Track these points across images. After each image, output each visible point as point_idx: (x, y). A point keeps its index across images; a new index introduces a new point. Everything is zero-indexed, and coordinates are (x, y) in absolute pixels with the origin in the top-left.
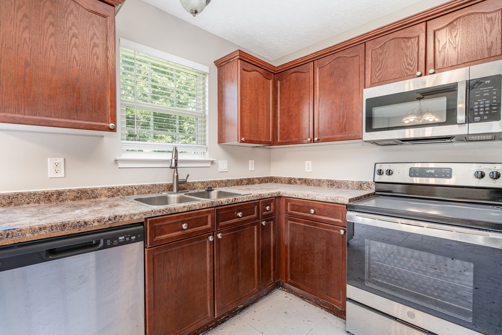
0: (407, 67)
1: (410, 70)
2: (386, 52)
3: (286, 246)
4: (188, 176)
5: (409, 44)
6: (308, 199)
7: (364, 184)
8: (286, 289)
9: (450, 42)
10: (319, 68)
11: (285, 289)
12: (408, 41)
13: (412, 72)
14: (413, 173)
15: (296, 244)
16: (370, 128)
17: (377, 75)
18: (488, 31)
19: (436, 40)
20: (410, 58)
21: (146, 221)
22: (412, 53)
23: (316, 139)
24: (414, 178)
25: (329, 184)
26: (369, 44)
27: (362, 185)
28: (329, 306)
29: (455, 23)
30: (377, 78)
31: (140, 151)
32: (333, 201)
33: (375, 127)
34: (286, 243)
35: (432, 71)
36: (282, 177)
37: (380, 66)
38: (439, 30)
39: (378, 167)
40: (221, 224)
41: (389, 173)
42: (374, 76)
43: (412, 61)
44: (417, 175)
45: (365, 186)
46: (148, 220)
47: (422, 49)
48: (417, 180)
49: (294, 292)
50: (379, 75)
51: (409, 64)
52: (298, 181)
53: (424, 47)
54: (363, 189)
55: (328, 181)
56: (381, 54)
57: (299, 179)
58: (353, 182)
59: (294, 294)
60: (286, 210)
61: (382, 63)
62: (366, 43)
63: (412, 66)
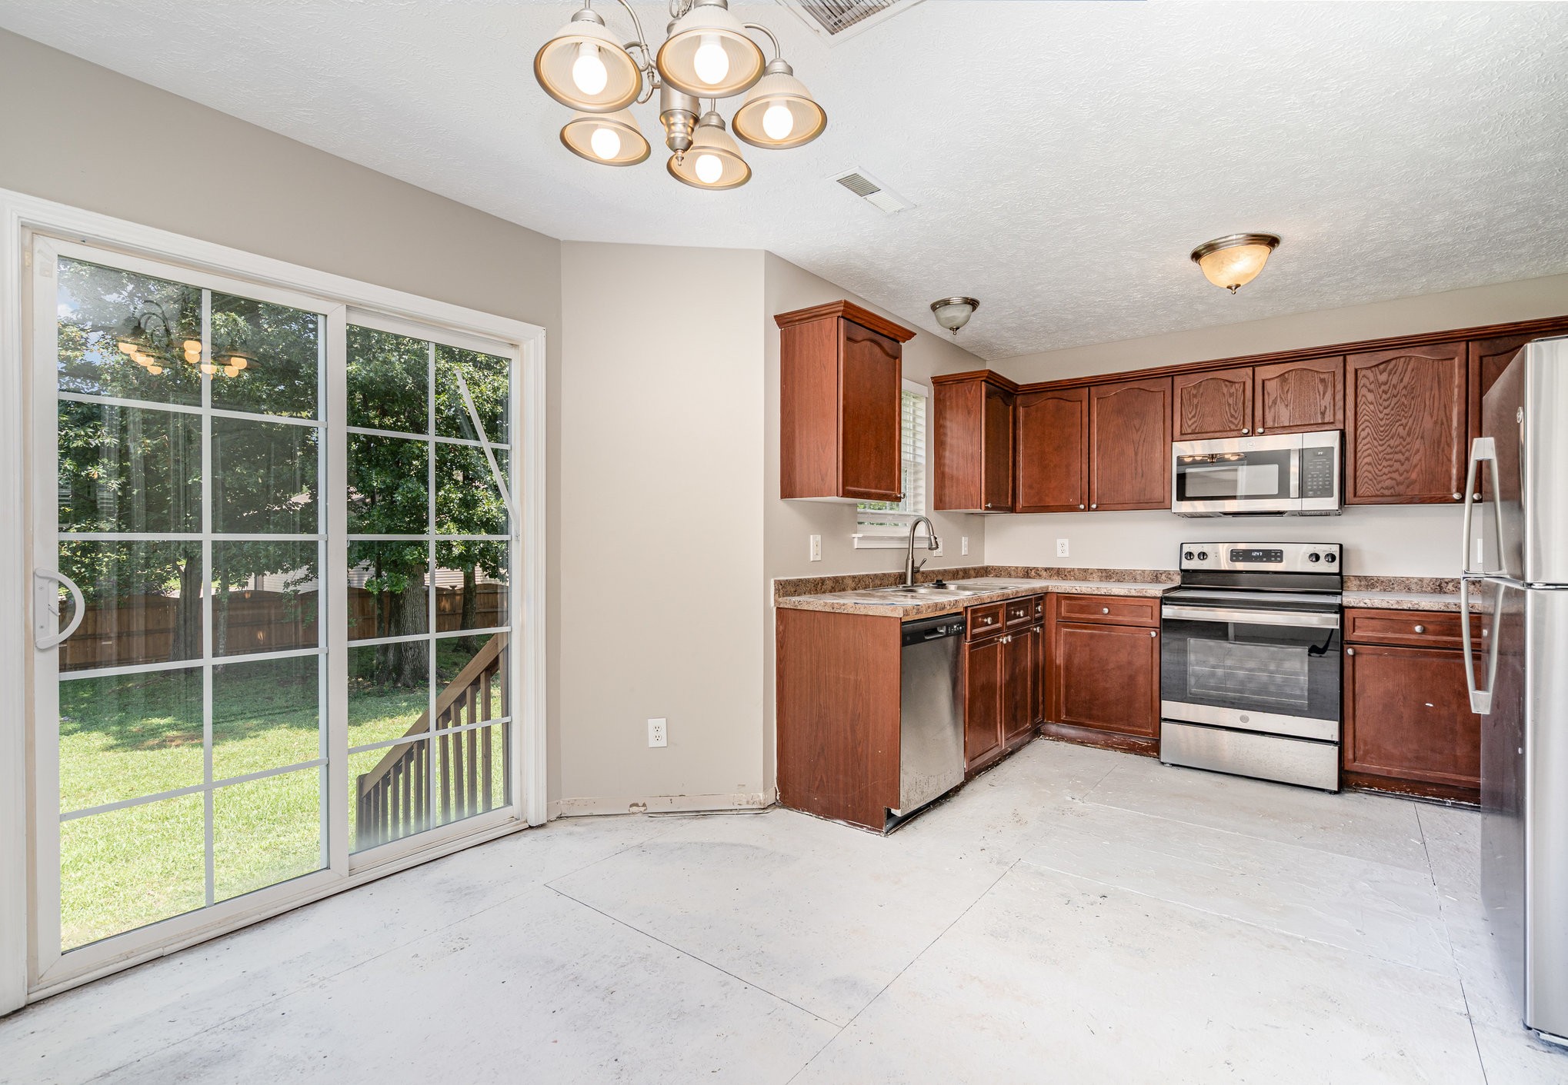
0: (1231, 419)
1: (1234, 423)
2: (1202, 394)
3: (1058, 667)
4: (924, 562)
5: (1233, 390)
6: (1099, 593)
7: (1161, 574)
8: (1052, 736)
9: (1281, 398)
10: (1098, 399)
11: (1050, 736)
12: (1232, 386)
13: (1236, 426)
14: (1236, 556)
15: (1076, 661)
16: (1182, 496)
17: (1190, 423)
18: (1322, 393)
19: (1266, 392)
20: (1234, 409)
21: (966, 611)
22: (1236, 402)
23: (1094, 506)
24: (1237, 563)
25: (1102, 577)
26: (1178, 380)
27: (1159, 575)
28: (1128, 744)
29: (1286, 375)
30: (1190, 426)
31: (881, 524)
32: (1139, 594)
33: (1188, 495)
34: (1058, 662)
35: (1261, 430)
36: (1009, 567)
37: (1194, 412)
38: (1269, 380)
39: (1186, 549)
40: (1009, 623)
41: (1203, 556)
42: (1186, 425)
43: (1236, 412)
44: (1241, 558)
45: (1163, 577)
46: (969, 609)
47: (1249, 401)
48: (1240, 566)
49: (1066, 737)
50: (1192, 424)
51: (1232, 416)
52: (1044, 573)
53: (1251, 398)
54: (1160, 582)
55: (1099, 570)
56: (1195, 396)
57: (1046, 570)
58: (1143, 571)
59: (1066, 741)
60: (1058, 613)
61: (1196, 408)
62: (1175, 377)
63: (1236, 419)
